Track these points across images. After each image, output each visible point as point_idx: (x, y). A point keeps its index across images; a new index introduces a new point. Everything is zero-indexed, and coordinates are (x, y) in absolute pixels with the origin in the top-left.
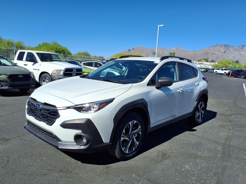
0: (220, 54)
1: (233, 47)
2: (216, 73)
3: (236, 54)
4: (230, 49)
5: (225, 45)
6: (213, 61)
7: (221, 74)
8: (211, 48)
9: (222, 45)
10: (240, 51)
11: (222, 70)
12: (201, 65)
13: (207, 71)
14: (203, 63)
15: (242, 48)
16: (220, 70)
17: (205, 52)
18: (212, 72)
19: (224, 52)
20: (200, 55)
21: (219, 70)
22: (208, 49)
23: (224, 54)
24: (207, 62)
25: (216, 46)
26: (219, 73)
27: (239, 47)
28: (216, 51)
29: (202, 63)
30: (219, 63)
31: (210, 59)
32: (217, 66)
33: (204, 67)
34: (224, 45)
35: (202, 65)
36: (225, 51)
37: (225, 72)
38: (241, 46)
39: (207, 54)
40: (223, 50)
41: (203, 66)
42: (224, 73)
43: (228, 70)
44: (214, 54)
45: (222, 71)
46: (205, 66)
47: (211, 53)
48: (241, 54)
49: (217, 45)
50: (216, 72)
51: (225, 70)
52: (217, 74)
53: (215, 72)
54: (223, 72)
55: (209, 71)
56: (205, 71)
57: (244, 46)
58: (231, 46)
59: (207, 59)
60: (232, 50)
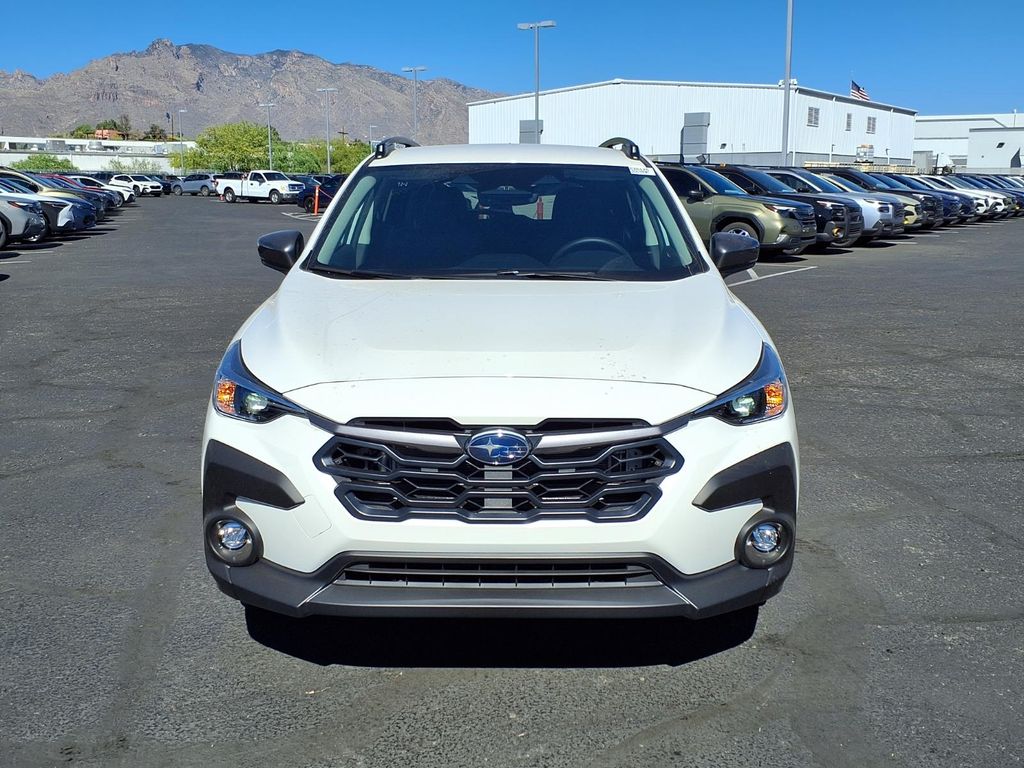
0: (180, 97)
1: (233, 58)
2: (229, 197)
3: (256, 94)
4: (222, 69)
5: (193, 48)
6: (155, 134)
7: (254, 200)
8: (126, 60)
9: (179, 48)
10: (266, 79)
11: (257, 177)
12: (116, 158)
13: (167, 190)
14: (117, 148)
15: (277, 65)
16: (249, 182)
17: (101, 85)
18: (194, 194)
19: (198, 86)
20: (76, 98)
21: (239, 182)
22: (113, 64)
23: (196, 94)
24: (125, 137)
25: (149, 52)
26: (242, 197)
27: (261, 57)
28: (156, 77)
29: (112, 148)
30: (202, 144)
31: (139, 124)
32: (198, 160)
33: (132, 166)
34: (190, 46)
35: (121, 159)
36: (201, 79)
37: (273, 191)
38: (273, 53)
39: (109, 93)
40: (188, 70)
41: (127, 162)
42: (267, 196)
43: (284, 179)
44: (146, 93)
45: (256, 183)
46: (140, 159)
47: (134, 89)
48: (275, 94)
49: (153, 46)
50: (228, 190)
51: (270, 177)
52: (233, 201)
53: (220, 190)
54: (261, 190)
55: (178, 191)
56: (159, 187)
57: (283, 53)
58: (224, 53)
59: (118, 122)
60: (234, 74)
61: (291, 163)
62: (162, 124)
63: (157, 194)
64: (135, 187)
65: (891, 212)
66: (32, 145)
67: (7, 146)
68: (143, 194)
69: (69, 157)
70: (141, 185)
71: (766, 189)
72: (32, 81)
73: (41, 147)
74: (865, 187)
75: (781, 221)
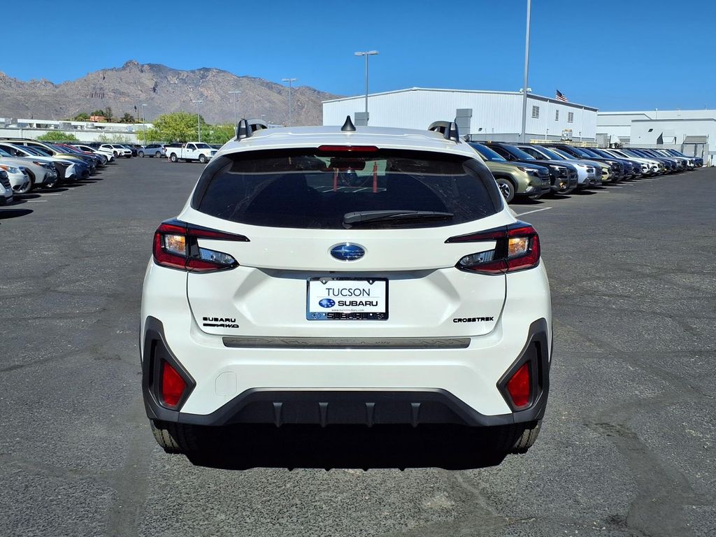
0: (143, 96)
1: (176, 72)
2: (173, 159)
3: (190, 95)
4: (169, 79)
5: (152, 66)
6: (127, 119)
7: (189, 161)
8: (110, 73)
9: (143, 66)
10: (197, 85)
11: (191, 146)
12: (103, 134)
13: (135, 154)
14: (103, 128)
15: (203, 77)
16: (186, 149)
17: (94, 88)
18: (152, 156)
19: (154, 90)
20: (78, 96)
21: (180, 149)
22: (101, 75)
23: (153, 95)
24: (109, 120)
25: (123, 69)
26: (182, 159)
27: (193, 72)
28: (129, 84)
29: (100, 127)
30: (157, 125)
31: (117, 113)
32: (154, 135)
33: (112, 139)
34: (150, 65)
35: (106, 135)
36: (156, 85)
37: (201, 155)
38: (200, 70)
39: (99, 93)
40: (148, 80)
41: (109, 136)
42: (198, 158)
43: (208, 147)
44: (122, 94)
45: (191, 150)
46: (118, 135)
47: (115, 91)
48: (202, 95)
49: (127, 65)
50: (173, 154)
51: (200, 146)
52: (176, 161)
53: (168, 154)
54: (194, 154)
55: (141, 155)
56: (129, 152)
57: (207, 70)
58: (171, 70)
59: (104, 111)
60: (176, 82)
61: (212, 138)
62: (132, 112)
63: (128, 157)
64: (115, 152)
65: (594, 173)
66: (50, 125)
67: (35, 126)
68: (120, 156)
69: (73, 133)
70: (118, 151)
71: (518, 158)
72: (52, 85)
73: (56, 127)
74: (576, 156)
75: (529, 178)
